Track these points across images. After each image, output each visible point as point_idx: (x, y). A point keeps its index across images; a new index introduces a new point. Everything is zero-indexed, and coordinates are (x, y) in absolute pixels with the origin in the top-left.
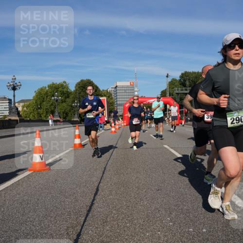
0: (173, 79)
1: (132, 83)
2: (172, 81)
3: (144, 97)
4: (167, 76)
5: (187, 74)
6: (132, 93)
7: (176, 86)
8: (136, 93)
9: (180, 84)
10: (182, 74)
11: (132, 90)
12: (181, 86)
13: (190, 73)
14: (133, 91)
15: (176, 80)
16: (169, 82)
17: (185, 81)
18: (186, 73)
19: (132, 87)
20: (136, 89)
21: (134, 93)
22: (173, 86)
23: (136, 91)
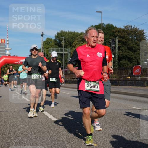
0: (48, 38)
1: (3, 41)
2: (47, 41)
3: (17, 57)
4: (42, 35)
5: (62, 34)
6: (3, 51)
7: (51, 46)
8: (8, 52)
9: (56, 44)
10: (58, 34)
11: (3, 48)
12: (57, 46)
13: (66, 33)
14: (4, 50)
15: (51, 40)
16: (44, 42)
17: (60, 41)
18: (62, 32)
19: (3, 45)
20: (7, 48)
21: (5, 51)
22: (48, 46)
23: (7, 50)
